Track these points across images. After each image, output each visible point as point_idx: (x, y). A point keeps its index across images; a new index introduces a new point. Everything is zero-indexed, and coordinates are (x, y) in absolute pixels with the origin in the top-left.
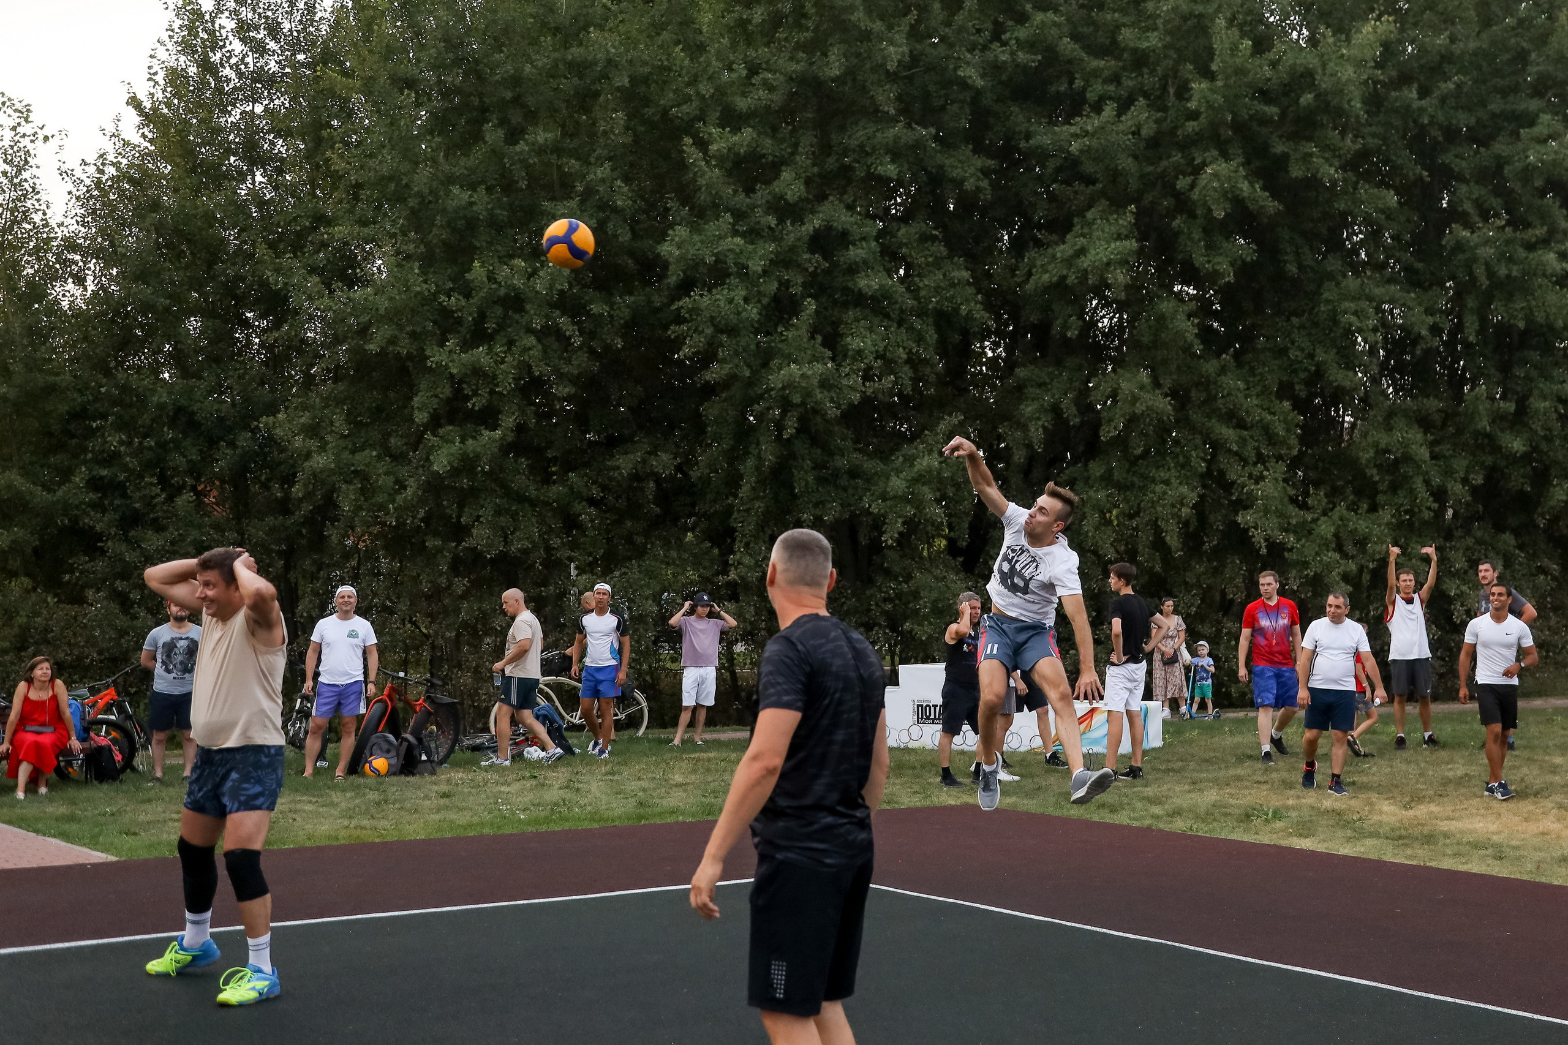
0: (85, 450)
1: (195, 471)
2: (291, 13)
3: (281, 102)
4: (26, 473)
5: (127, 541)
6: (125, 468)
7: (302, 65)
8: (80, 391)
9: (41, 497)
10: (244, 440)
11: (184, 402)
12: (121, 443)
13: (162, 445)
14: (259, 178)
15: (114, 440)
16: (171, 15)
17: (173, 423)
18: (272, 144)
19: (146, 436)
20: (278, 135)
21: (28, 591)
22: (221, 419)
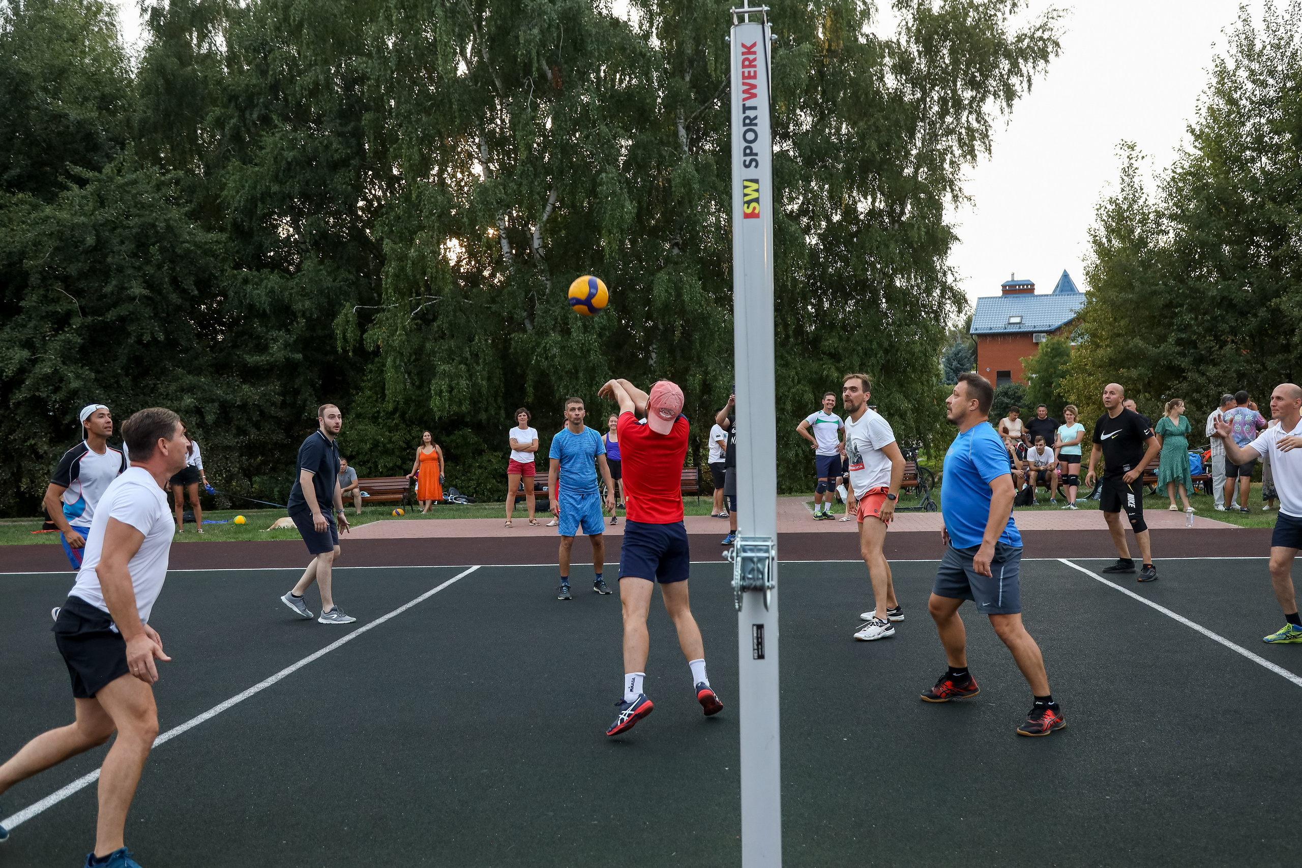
0: (1172, 324)
1: (1234, 331)
2: (1282, 60)
3: (1278, 114)
4: (1143, 338)
5: (1198, 371)
6: (1195, 333)
7: (1292, 89)
8: (1169, 293)
9: (1153, 351)
10: (1262, 312)
11: (1226, 294)
12: (1191, 319)
13: (1214, 318)
14: (1264, 159)
15: (1188, 318)
16: (1211, 75)
17: (1219, 306)
18: (1271, 138)
19: (1204, 314)
20: (1276, 133)
21: (1148, 400)
22: (1248, 302)
